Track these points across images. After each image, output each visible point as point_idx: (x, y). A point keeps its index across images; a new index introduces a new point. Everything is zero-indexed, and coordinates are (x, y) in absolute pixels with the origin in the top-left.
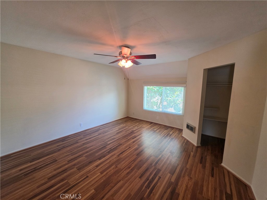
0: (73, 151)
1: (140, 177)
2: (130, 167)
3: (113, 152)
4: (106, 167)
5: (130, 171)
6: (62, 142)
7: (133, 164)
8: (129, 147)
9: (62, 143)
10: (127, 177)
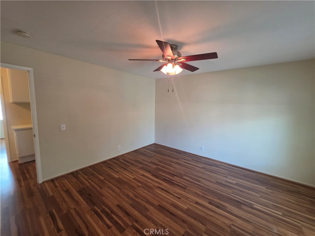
0: (164, 160)
1: (118, 206)
2: (136, 197)
3: (166, 183)
4: (140, 180)
5: (130, 197)
6: (177, 153)
7: (141, 200)
8: (180, 197)
9: (175, 154)
10: (123, 195)
